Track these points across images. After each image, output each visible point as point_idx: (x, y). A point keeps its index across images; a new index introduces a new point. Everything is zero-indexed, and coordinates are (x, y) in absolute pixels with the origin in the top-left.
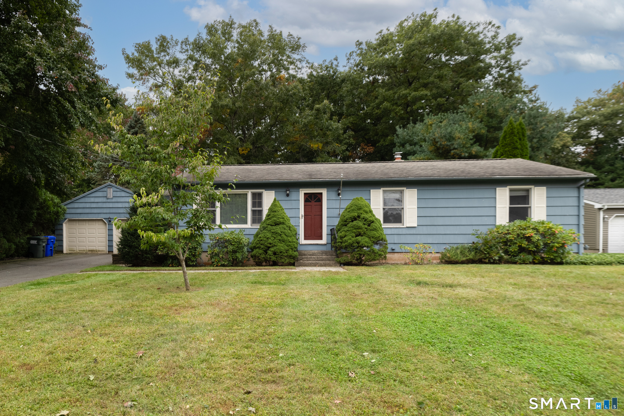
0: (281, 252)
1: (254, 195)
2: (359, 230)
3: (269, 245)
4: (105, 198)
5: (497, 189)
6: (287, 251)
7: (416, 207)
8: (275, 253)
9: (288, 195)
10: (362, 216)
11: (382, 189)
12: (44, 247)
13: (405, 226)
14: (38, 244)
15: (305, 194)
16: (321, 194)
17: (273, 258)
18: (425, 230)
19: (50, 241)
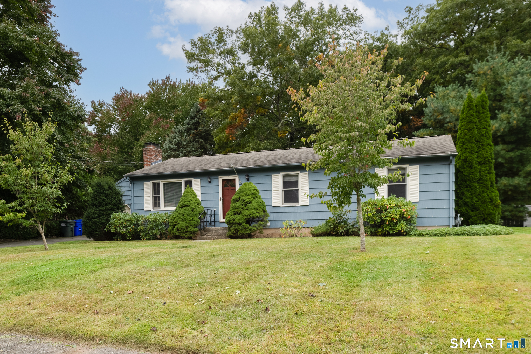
0: (182, 229)
1: (187, 183)
2: (237, 210)
3: (175, 223)
4: (128, 187)
5: (376, 169)
6: (187, 227)
7: (308, 188)
8: (178, 230)
9: (210, 182)
10: (242, 198)
11: (281, 173)
12: (72, 228)
13: (300, 205)
14: (67, 226)
15: (223, 180)
16: (235, 179)
17: (177, 233)
18: (316, 208)
19: (78, 223)
